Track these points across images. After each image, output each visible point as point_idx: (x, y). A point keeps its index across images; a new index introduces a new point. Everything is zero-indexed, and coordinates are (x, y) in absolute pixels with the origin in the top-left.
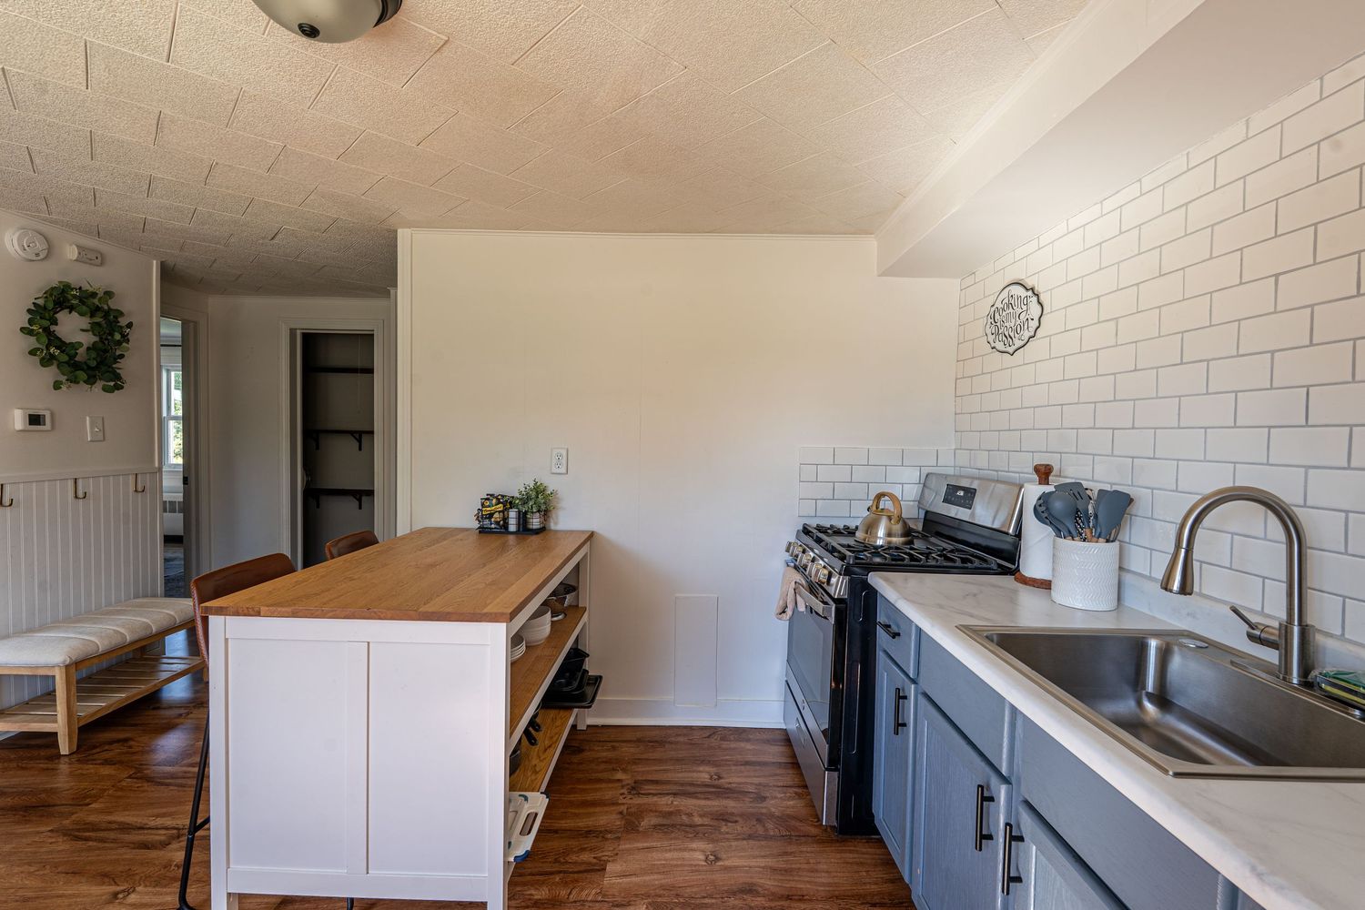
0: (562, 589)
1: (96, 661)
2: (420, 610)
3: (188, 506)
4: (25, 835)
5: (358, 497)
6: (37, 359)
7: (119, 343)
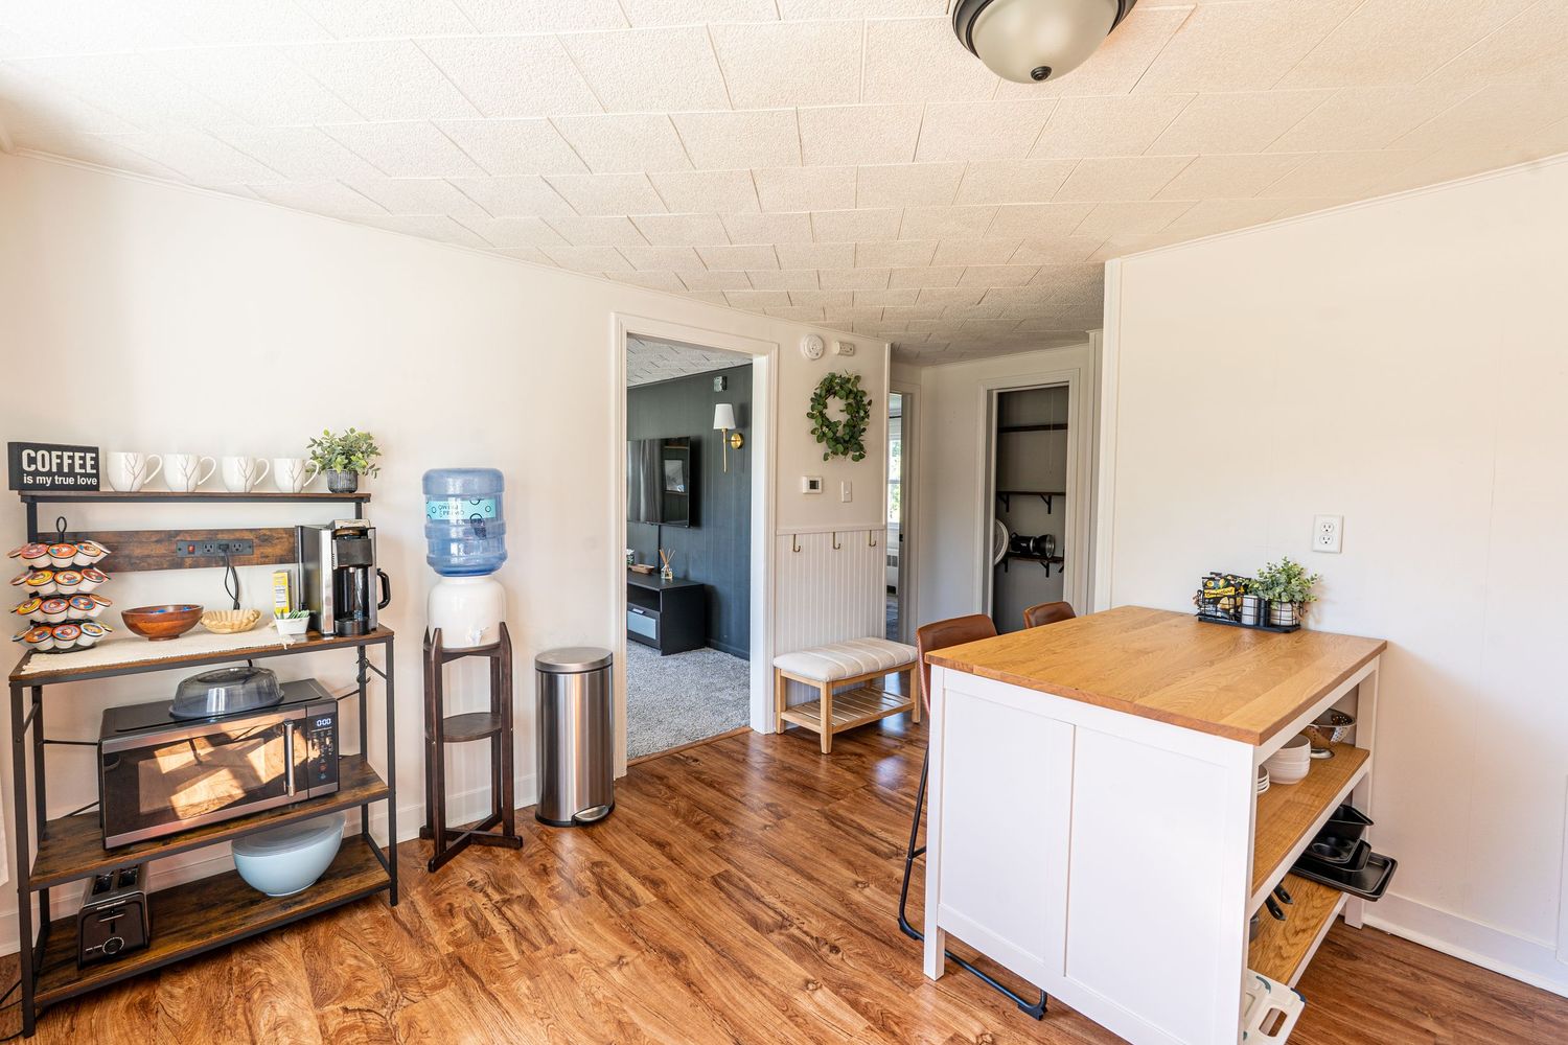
0: (1328, 718)
1: (844, 683)
2: (1136, 702)
3: (902, 562)
4: (803, 807)
5: (1045, 563)
6: (815, 437)
7: (863, 418)
